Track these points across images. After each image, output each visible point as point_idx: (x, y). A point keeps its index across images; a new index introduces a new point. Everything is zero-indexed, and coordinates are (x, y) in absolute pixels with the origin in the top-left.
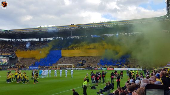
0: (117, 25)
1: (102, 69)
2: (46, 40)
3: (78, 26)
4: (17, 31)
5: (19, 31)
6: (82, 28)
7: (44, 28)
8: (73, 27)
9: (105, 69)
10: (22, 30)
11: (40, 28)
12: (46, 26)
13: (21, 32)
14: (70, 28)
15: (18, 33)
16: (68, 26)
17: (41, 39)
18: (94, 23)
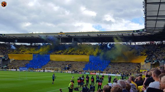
0: (101, 35)
1: (86, 73)
2: (37, 45)
3: (66, 34)
4: (11, 35)
5: (12, 35)
6: (69, 36)
7: (36, 34)
8: (62, 35)
9: (88, 73)
10: (15, 35)
11: (32, 34)
12: (37, 32)
13: (14, 37)
14: (59, 36)
15: (12, 37)
16: (57, 33)
17: (32, 44)
18: (81, 32)
